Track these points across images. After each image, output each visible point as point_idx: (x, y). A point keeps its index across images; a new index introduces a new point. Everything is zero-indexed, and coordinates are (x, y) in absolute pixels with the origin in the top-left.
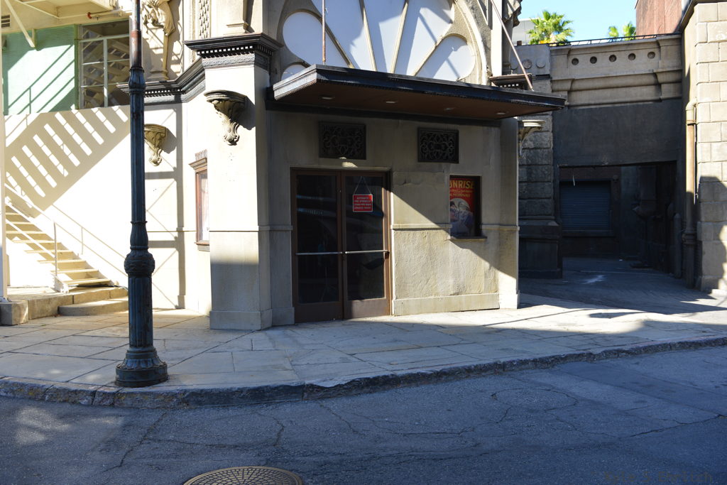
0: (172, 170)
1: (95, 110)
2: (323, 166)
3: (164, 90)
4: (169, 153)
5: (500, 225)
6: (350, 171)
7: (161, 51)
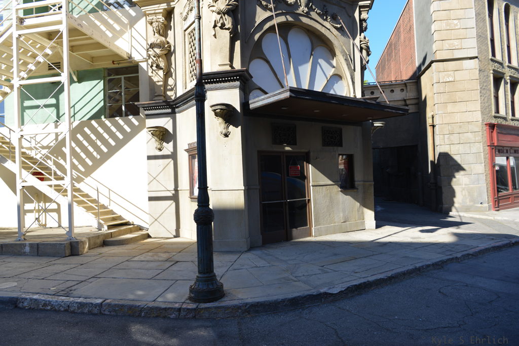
0: (170, 153)
1: (117, 118)
2: (275, 150)
3: (165, 106)
4: (168, 143)
5: (364, 181)
6: (288, 151)
7: (161, 83)
